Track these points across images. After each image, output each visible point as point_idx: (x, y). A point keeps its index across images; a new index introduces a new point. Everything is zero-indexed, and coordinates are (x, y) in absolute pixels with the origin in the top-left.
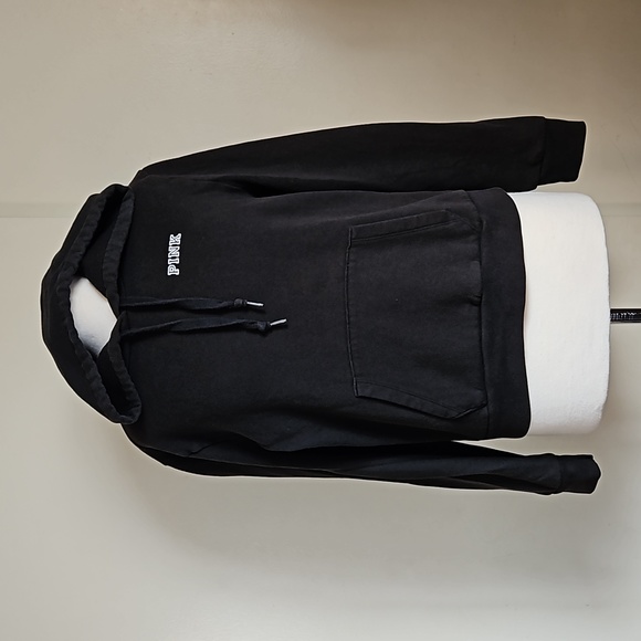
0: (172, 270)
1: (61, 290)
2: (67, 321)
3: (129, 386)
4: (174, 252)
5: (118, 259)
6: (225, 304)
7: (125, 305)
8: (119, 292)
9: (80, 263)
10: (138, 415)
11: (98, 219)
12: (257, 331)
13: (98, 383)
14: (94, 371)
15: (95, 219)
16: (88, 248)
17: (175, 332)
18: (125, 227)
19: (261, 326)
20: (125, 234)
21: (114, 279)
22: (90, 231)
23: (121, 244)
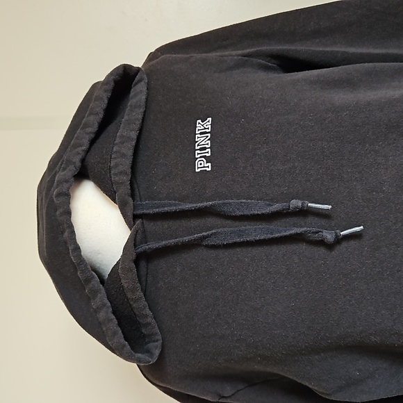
0: (202, 165)
1: (59, 195)
2: (66, 234)
3: (147, 316)
4: (203, 141)
5: (130, 153)
6: (277, 207)
7: (139, 212)
8: (133, 195)
9: (83, 161)
10: (157, 352)
11: (104, 106)
12: (322, 243)
13: (106, 314)
14: (102, 297)
15: (100, 107)
16: (92, 142)
17: (207, 246)
18: (138, 115)
19: (329, 236)
20: (138, 123)
21: (126, 179)
22: (94, 121)
23: (134, 135)
